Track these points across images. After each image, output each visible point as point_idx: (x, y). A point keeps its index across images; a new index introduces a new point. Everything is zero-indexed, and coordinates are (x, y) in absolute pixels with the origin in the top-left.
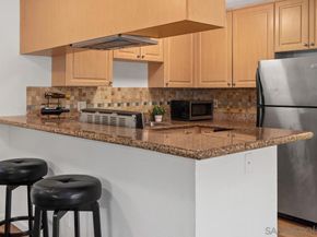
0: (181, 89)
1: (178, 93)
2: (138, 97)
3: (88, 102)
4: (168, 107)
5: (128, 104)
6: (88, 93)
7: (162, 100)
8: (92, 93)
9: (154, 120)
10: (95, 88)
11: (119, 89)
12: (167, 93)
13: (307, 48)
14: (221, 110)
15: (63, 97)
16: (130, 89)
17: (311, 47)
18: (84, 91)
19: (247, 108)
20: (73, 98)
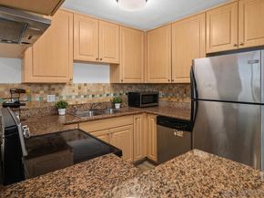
0: (136, 84)
1: (134, 87)
2: (101, 90)
3: (57, 95)
4: (126, 97)
5: (93, 96)
6: (56, 87)
7: (122, 92)
8: (60, 88)
9: (114, 107)
10: (64, 84)
11: (85, 85)
12: (125, 87)
13: (236, 48)
14: (164, 99)
15: (24, 92)
16: (94, 84)
17: (240, 47)
18: (53, 87)
19: (183, 98)
20: (42, 92)
